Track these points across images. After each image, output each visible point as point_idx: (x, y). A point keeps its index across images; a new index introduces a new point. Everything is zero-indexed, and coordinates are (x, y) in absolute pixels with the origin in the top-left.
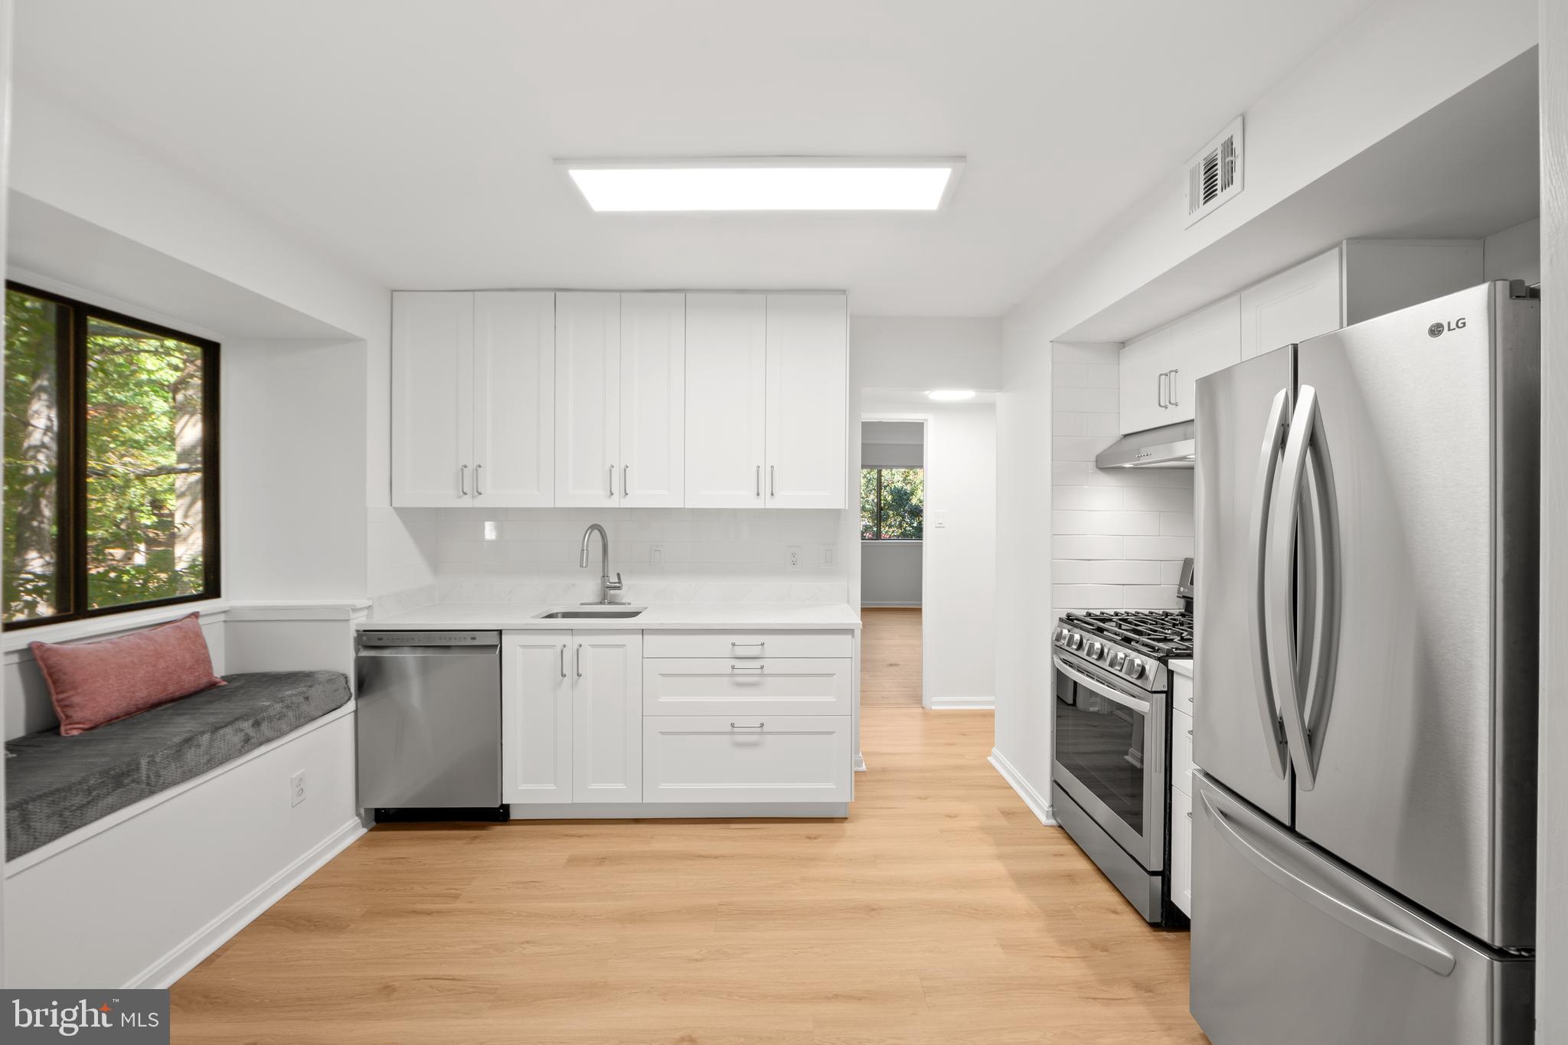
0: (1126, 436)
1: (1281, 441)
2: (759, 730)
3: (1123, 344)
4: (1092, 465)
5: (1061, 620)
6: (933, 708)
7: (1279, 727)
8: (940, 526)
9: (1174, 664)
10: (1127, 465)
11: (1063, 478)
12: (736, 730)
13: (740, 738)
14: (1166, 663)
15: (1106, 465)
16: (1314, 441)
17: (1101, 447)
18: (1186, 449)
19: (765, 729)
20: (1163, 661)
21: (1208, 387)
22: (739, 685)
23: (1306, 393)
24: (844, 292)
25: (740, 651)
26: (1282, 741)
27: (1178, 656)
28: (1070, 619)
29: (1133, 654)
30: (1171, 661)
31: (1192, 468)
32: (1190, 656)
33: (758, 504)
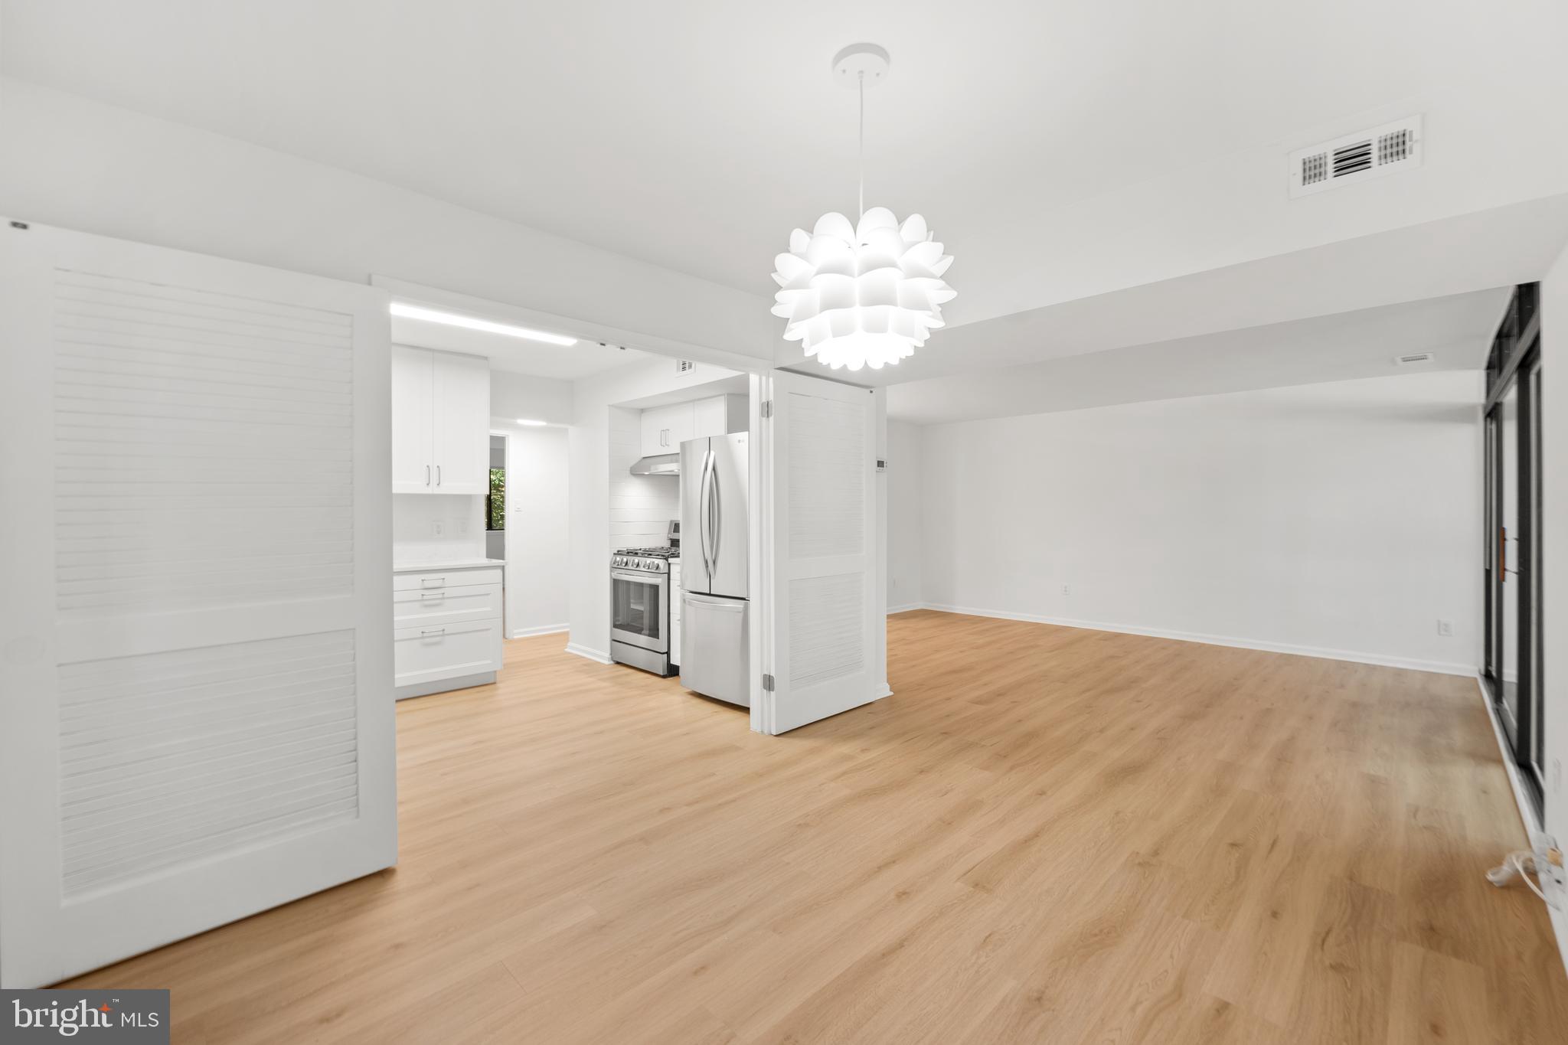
0: (644, 458)
1: (706, 469)
2: (441, 633)
3: (642, 411)
4: (628, 472)
5: (614, 554)
6: (515, 637)
7: (706, 562)
8: (518, 510)
9: (671, 560)
10: (646, 473)
11: (615, 479)
12: (425, 635)
13: (428, 640)
14: (667, 560)
15: (636, 472)
16: (714, 469)
17: (633, 463)
18: (673, 467)
19: (446, 632)
20: (667, 559)
21: (683, 445)
22: (426, 606)
23: (712, 453)
24: (486, 358)
25: (427, 584)
26: (707, 566)
27: (672, 557)
28: (619, 553)
29: (654, 560)
30: (669, 559)
31: (678, 476)
32: (678, 557)
33: (428, 491)
